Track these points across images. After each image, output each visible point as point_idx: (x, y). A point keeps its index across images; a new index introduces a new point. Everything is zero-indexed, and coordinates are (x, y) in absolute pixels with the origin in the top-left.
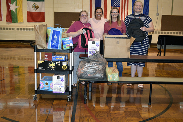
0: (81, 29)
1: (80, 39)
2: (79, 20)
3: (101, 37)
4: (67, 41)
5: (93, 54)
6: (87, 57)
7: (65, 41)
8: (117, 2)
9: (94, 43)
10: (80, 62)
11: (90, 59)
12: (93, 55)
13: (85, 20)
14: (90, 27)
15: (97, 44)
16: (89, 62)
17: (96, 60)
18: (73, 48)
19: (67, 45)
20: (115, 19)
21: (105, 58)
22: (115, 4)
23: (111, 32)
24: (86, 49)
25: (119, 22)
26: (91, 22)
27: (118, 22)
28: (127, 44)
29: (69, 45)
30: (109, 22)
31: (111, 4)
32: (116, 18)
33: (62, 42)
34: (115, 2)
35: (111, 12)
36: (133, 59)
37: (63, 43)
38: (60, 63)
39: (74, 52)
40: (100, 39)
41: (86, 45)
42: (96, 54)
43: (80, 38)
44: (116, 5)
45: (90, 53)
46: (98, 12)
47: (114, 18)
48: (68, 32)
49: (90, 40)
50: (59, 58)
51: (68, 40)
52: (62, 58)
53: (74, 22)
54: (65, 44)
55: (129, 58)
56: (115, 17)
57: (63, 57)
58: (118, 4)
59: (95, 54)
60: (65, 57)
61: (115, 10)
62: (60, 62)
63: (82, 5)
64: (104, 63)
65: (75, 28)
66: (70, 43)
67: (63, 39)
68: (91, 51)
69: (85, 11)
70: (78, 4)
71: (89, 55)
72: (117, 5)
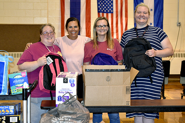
0: (44, 57)
1: (41, 75)
2: (40, 40)
3: (78, 70)
4: (17, 79)
5: (64, 100)
6: (55, 105)
7: (15, 79)
8: (108, 6)
9: (65, 81)
10: (42, 115)
11: (59, 110)
12: (65, 104)
13: (50, 41)
14: (59, 53)
15: (72, 82)
16: (57, 116)
17: (70, 112)
18: (29, 91)
19: (18, 85)
20: (102, 37)
21: (87, 107)
22: (105, 9)
23: (97, 60)
24: (52, 91)
25: (110, 43)
26: (60, 44)
27: (108, 42)
28: (124, 81)
29: (22, 86)
30: (92, 42)
31: (98, 9)
32: (104, 35)
33: (8, 82)
34: (105, 5)
35: (96, 26)
36: (136, 106)
37: (11, 83)
38: (5, 119)
39: (31, 97)
40: (76, 74)
41: (53, 84)
42: (70, 101)
43: (42, 73)
44: (107, 11)
45: (60, 99)
46: (71, 27)
47: (100, 35)
48: (21, 62)
49: (59, 77)
50: (3, 111)
51: (20, 77)
52: (9, 110)
53: (29, 44)
54: (14, 84)
55: (130, 105)
56: (103, 33)
57: (12, 108)
58: (110, 7)
59: (68, 101)
60: (15, 108)
61: (103, 22)
62: (4, 117)
63: (47, 11)
64: (85, 116)
65: (32, 56)
66: (23, 83)
67: (11, 76)
68: (62, 95)
69: (50, 25)
70: (40, 10)
71: (57, 103)
72: (108, 9)
